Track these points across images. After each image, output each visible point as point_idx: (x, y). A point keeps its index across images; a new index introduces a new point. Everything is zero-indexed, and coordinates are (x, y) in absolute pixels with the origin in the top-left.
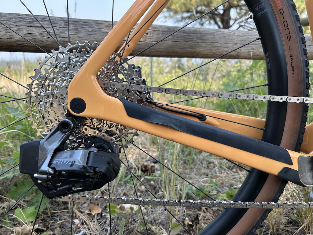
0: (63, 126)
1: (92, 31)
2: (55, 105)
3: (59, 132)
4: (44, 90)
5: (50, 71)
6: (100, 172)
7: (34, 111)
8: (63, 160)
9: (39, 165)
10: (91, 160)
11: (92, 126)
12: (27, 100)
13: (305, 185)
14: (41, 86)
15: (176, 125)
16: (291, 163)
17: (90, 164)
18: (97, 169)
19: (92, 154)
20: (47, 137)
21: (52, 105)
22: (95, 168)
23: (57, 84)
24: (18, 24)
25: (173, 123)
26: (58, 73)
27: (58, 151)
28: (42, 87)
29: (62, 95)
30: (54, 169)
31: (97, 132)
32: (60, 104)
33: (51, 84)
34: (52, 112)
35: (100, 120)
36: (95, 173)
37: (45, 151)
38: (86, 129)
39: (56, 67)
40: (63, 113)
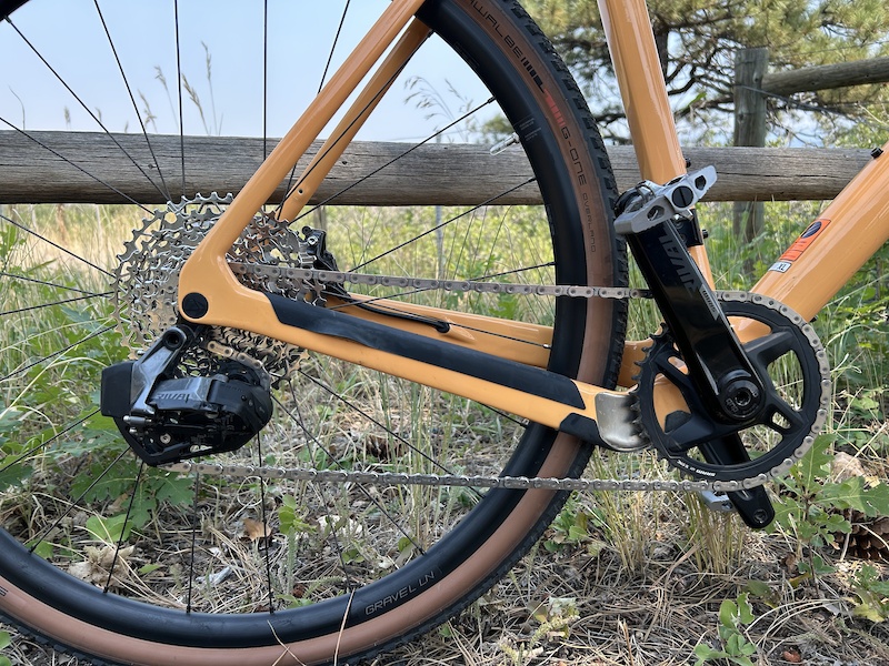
0: (170, 339)
1: (235, 161)
2: (160, 305)
3: (163, 349)
4: (142, 279)
5: (151, 245)
6: (229, 413)
7: (122, 315)
8: (169, 393)
9: (132, 401)
10: (215, 393)
11: (223, 341)
12: (113, 296)
13: (615, 447)
14: (135, 272)
15: (366, 338)
16: (583, 407)
17: (213, 400)
18: (224, 408)
19: (217, 384)
20: (144, 357)
21: (154, 305)
22: (221, 406)
23: (163, 268)
24: (95, 154)
25: (360, 334)
26: (164, 248)
27: (161, 379)
28: (138, 274)
29: (170, 288)
30: (155, 407)
31: (232, 350)
32: (168, 304)
33: (152, 268)
34: (154, 319)
35: (237, 331)
36: (221, 414)
37: (140, 377)
38: (212, 346)
39: (162, 239)
40: (172, 319)
